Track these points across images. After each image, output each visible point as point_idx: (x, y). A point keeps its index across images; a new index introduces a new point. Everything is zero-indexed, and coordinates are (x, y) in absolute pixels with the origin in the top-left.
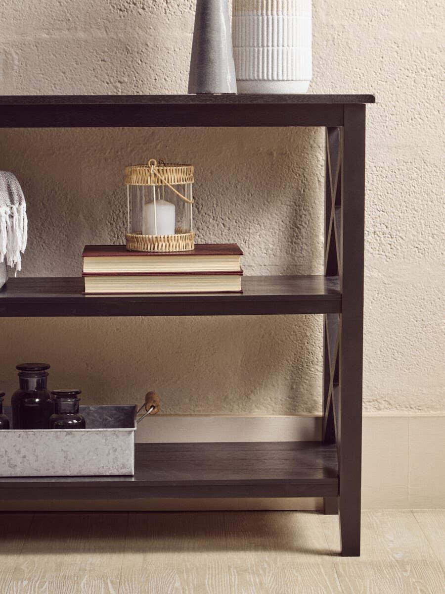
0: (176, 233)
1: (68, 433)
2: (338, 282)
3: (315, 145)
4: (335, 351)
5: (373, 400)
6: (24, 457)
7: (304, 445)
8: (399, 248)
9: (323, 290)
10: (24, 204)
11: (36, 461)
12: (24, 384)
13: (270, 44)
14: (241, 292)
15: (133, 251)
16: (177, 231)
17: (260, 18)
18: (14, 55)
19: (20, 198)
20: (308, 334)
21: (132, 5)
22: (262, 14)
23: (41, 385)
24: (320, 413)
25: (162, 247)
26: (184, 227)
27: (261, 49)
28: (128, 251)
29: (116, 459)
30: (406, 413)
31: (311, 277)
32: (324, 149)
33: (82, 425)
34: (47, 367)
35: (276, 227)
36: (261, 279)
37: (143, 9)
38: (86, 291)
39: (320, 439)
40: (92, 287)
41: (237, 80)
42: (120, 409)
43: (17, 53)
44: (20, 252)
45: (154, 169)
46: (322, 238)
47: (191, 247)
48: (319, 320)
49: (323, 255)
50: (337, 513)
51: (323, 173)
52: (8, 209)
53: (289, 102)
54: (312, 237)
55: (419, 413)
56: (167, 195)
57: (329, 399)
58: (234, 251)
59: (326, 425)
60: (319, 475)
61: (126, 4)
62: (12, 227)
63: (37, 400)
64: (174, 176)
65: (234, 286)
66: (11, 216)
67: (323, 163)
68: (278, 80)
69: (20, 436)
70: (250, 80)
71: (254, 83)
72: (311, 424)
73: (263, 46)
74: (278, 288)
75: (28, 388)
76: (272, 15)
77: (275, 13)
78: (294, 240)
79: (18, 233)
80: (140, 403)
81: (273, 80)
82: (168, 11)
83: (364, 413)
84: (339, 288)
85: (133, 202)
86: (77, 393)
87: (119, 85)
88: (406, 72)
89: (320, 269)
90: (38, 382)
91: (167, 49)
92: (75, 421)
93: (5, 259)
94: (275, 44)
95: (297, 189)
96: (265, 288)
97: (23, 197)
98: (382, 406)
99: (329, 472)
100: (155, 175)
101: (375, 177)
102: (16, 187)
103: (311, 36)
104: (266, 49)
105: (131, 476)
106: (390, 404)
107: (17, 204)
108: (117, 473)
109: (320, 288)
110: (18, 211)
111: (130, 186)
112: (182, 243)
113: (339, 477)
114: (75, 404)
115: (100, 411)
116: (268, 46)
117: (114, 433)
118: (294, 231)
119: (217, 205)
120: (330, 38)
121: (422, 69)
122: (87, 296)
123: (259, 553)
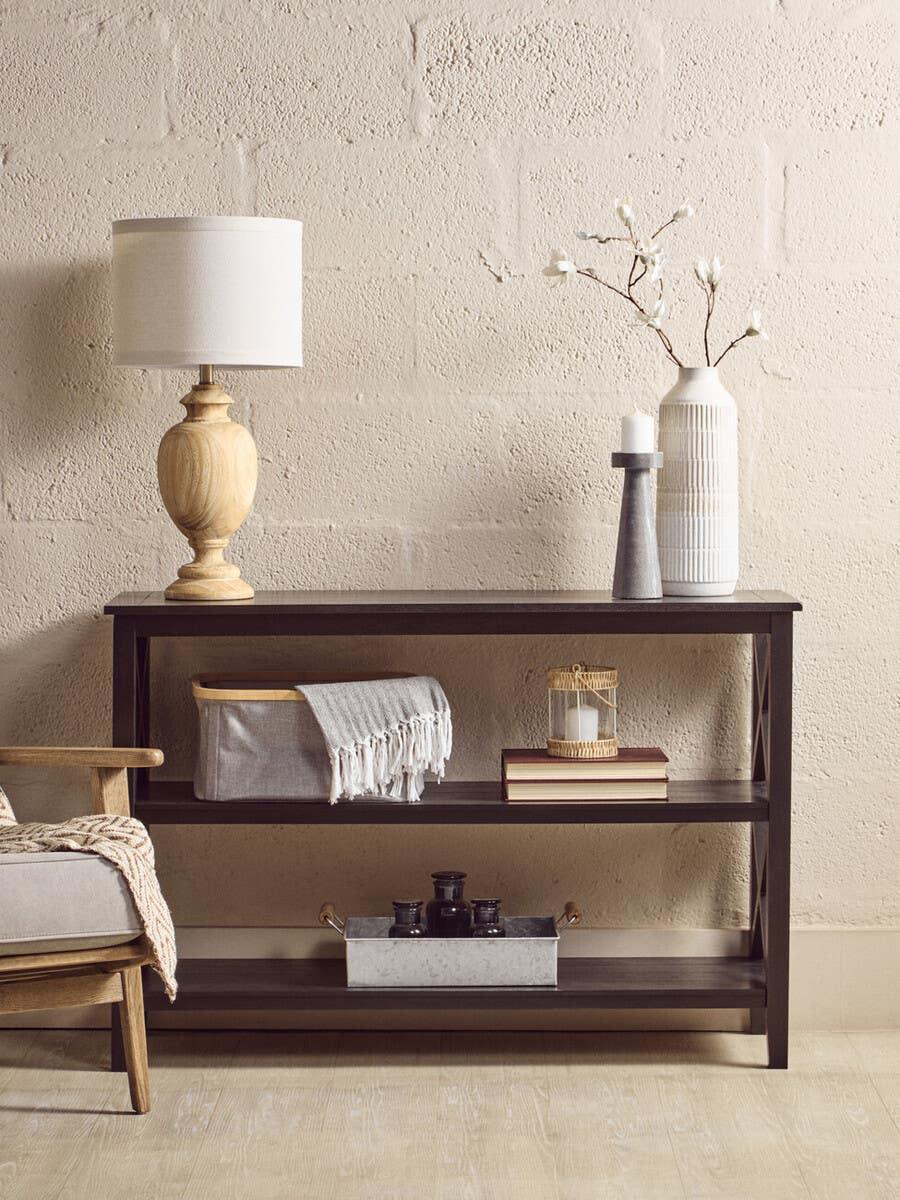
0: (599, 739)
1: (491, 943)
2: (765, 787)
3: (741, 642)
4: (762, 858)
5: (804, 913)
6: (446, 966)
7: (730, 959)
8: (831, 751)
9: (750, 798)
10: (448, 711)
11: (458, 970)
12: (439, 893)
13: (696, 546)
14: (667, 800)
15: (555, 757)
16: (601, 736)
17: (686, 519)
18: (424, 547)
19: (444, 704)
20: (734, 842)
21: (548, 495)
22: (688, 515)
23: (457, 895)
24: (746, 926)
25: (586, 753)
26: (607, 730)
27: (687, 551)
28: (550, 757)
29: (539, 968)
30: (838, 927)
31: (737, 782)
32: (751, 646)
33: (502, 934)
34: (463, 876)
35: (700, 728)
36: (683, 784)
37: (560, 499)
38: (510, 798)
39: (747, 953)
40: (515, 794)
41: (663, 581)
42: (536, 921)
43: (427, 546)
44: (445, 759)
45: (578, 674)
46: (749, 741)
47: (614, 753)
48: (746, 827)
49: (750, 758)
50: (763, 1033)
51: (750, 672)
52: (432, 716)
53: (716, 610)
54: (738, 738)
55: (853, 928)
56: (591, 700)
57: (756, 910)
58: (657, 756)
59: (753, 939)
60: (746, 987)
61: (542, 494)
62: (437, 733)
63: (454, 910)
64: (598, 681)
65: (659, 793)
66: (436, 723)
67: (750, 661)
68: (704, 583)
69: (441, 945)
70: (675, 582)
71: (679, 585)
72: (737, 939)
73: (688, 548)
74: (702, 794)
75: (444, 897)
76: (698, 516)
77: (701, 513)
78: (719, 742)
79: (443, 740)
80: (558, 914)
81: (699, 582)
82: (586, 501)
83: (792, 927)
84: (766, 795)
85: (555, 708)
86: (497, 902)
87: (534, 579)
88: (838, 565)
89: (747, 774)
90: (454, 892)
91: (585, 540)
92: (495, 931)
93: (430, 766)
94: (701, 545)
95: (723, 688)
96: (689, 794)
97: (447, 702)
98: (813, 920)
99: (755, 984)
100: (579, 680)
101: (805, 676)
102: (440, 693)
103: (737, 528)
104: (691, 551)
105: (554, 986)
106: (821, 917)
107: (442, 711)
108: (540, 983)
109: (747, 795)
110: (443, 718)
111: (552, 692)
112: (606, 749)
113: (765, 987)
114: (495, 914)
115: (515, 922)
116: (693, 548)
117: (537, 942)
118: (720, 733)
119: (637, 705)
120: (758, 530)
121: (855, 563)
122: (511, 803)
123: (684, 1066)
